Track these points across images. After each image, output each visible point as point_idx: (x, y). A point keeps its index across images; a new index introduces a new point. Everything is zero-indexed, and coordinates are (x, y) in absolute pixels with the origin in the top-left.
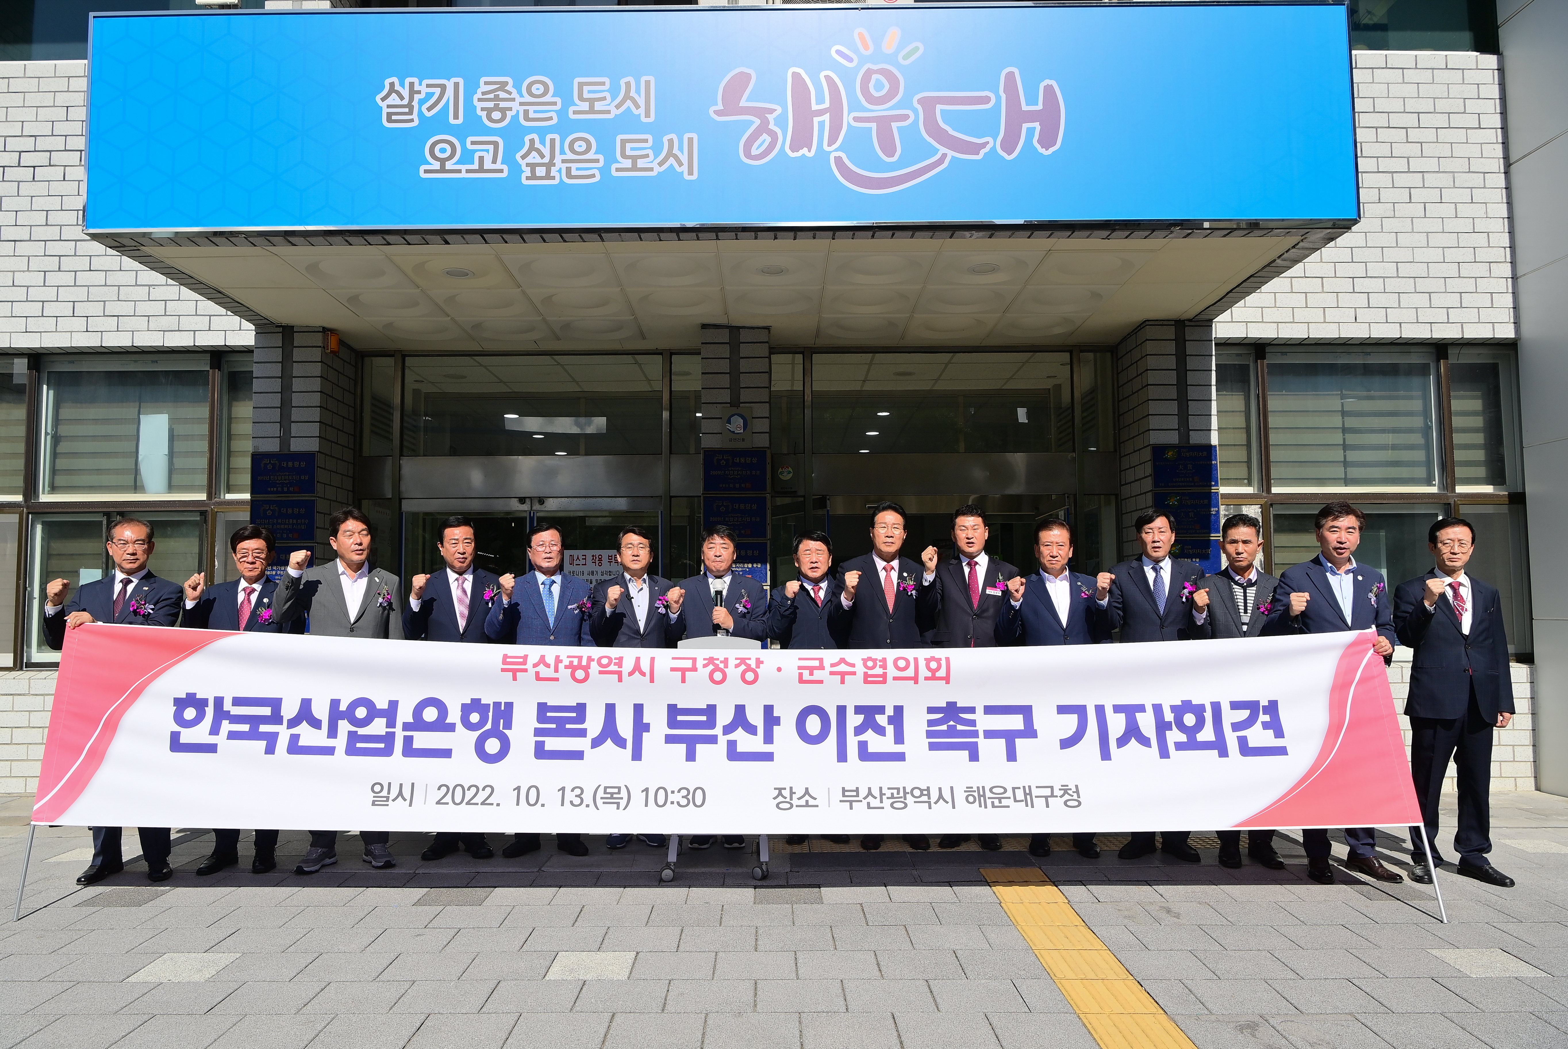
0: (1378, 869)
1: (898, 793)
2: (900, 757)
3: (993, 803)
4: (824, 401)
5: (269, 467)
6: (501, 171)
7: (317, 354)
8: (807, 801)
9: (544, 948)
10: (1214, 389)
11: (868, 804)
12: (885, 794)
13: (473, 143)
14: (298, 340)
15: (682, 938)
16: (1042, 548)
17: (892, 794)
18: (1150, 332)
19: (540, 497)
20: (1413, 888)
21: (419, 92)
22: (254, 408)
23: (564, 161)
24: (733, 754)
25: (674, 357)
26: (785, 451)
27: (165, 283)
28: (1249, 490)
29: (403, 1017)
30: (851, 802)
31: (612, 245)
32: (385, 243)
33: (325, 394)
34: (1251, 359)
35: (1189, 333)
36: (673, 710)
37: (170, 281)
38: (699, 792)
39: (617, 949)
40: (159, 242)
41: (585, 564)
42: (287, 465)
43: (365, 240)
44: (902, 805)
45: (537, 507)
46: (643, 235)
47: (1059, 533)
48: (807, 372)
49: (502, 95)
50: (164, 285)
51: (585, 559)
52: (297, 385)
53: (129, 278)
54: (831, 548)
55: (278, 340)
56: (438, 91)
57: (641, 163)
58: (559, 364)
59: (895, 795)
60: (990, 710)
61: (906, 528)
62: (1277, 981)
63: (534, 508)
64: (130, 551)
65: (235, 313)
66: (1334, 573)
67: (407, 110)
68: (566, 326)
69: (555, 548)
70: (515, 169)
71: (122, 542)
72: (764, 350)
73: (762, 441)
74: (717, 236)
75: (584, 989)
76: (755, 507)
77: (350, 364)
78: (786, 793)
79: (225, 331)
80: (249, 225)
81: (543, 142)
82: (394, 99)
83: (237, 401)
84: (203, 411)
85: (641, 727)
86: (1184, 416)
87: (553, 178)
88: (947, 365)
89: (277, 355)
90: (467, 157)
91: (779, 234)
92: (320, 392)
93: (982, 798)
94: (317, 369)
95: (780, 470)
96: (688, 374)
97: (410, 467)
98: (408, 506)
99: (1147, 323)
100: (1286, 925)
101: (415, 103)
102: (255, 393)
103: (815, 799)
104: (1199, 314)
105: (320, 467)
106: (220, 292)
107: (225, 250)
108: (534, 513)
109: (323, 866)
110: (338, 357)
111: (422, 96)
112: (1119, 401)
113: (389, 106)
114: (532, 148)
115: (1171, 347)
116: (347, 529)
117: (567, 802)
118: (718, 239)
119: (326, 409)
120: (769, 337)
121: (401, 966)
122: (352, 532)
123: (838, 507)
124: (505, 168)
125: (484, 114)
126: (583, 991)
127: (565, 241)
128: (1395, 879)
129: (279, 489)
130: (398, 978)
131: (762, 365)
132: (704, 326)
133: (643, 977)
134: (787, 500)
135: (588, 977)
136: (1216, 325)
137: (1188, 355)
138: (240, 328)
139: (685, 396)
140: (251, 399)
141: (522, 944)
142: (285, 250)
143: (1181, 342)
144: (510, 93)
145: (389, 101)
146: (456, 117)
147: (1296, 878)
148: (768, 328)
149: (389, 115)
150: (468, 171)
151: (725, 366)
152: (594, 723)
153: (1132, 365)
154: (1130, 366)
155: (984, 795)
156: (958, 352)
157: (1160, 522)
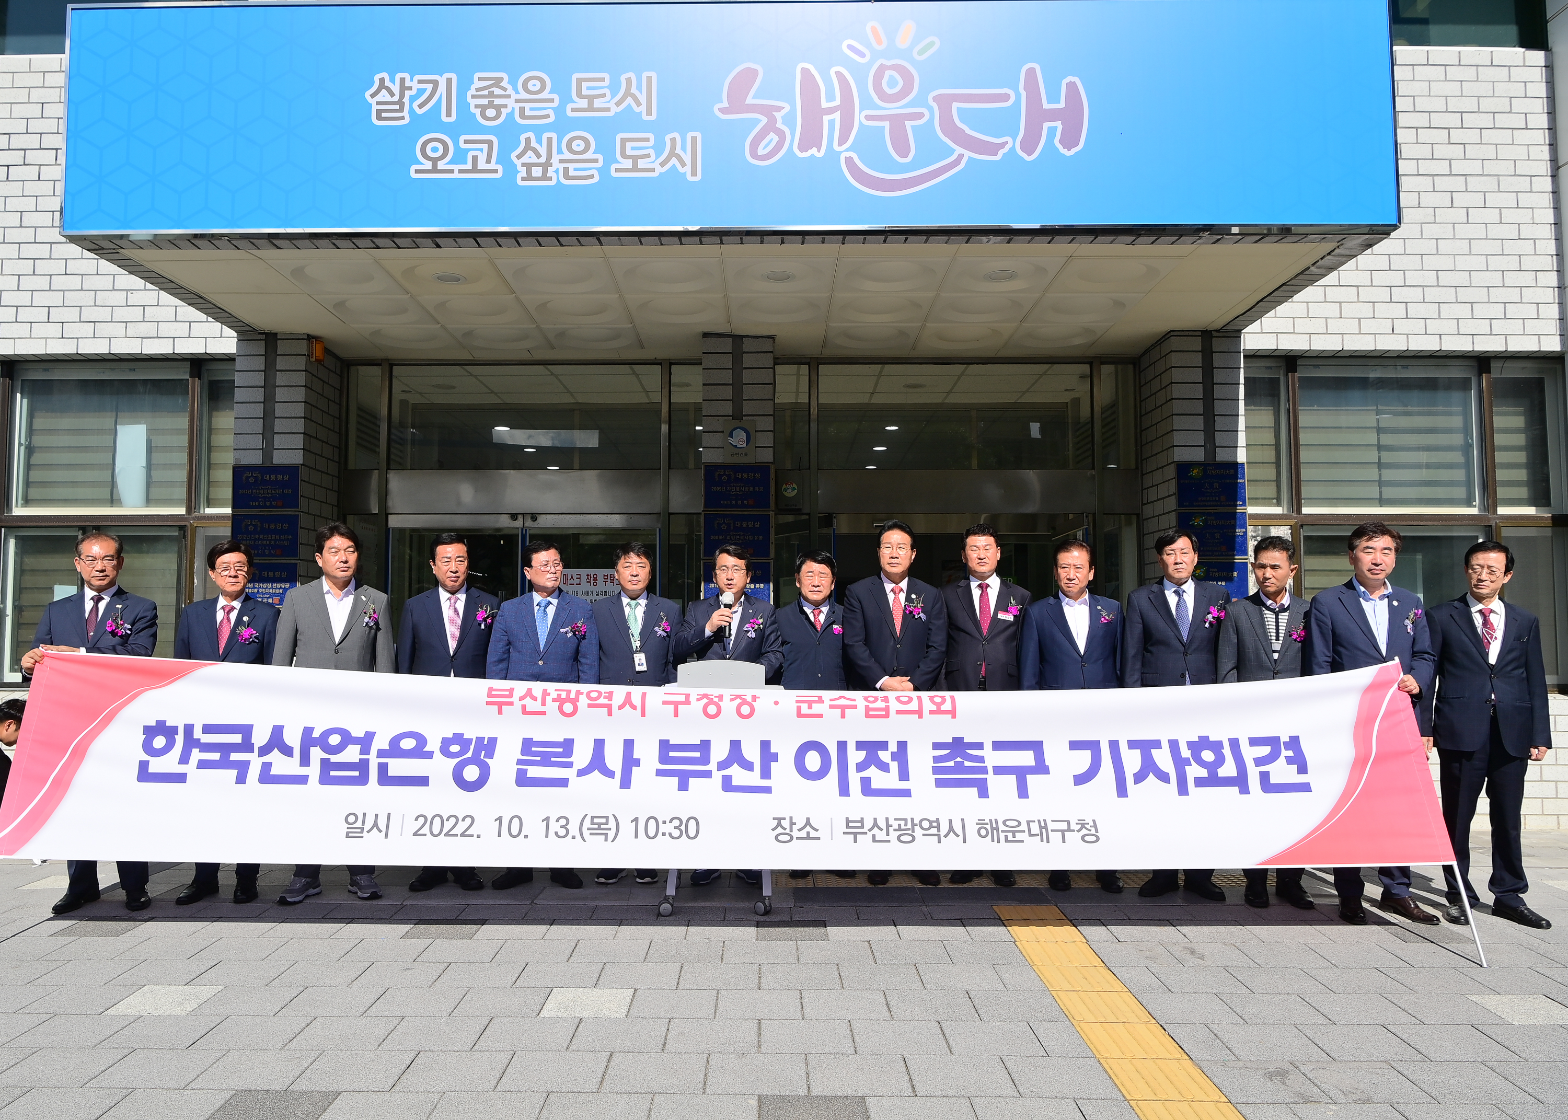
0: (1414, 909)
1: (906, 825)
3: (1006, 837)
4: (830, 414)
8: (808, 833)
10: (1242, 404)
11: (874, 836)
12: (891, 826)
16: (1059, 569)
17: (900, 825)
18: (1175, 343)
20: (1451, 931)
28: (1278, 510)
34: (1282, 372)
35: (1217, 345)
38: (692, 822)
44: (910, 838)
47: (1078, 555)
48: (812, 383)
54: (835, 573)
59: (903, 827)
62: (1308, 1026)
64: (99, 568)
66: (1367, 599)
71: (90, 558)
78: (786, 824)
86: (1210, 431)
88: (960, 376)
93: (995, 831)
99: (1172, 334)
100: (1317, 968)
104: (1227, 324)
109: (307, 897)
112: (1141, 416)
115: (1197, 359)
116: (332, 546)
117: (551, 833)
122: (337, 549)
123: (844, 525)
128: (1430, 920)
131: (766, 376)
136: (1244, 336)
137: (1216, 368)
143: (1207, 353)
147: (1327, 919)
153: (1156, 377)
154: (1154, 379)
155: (997, 828)
156: (972, 364)
157: (1182, 543)
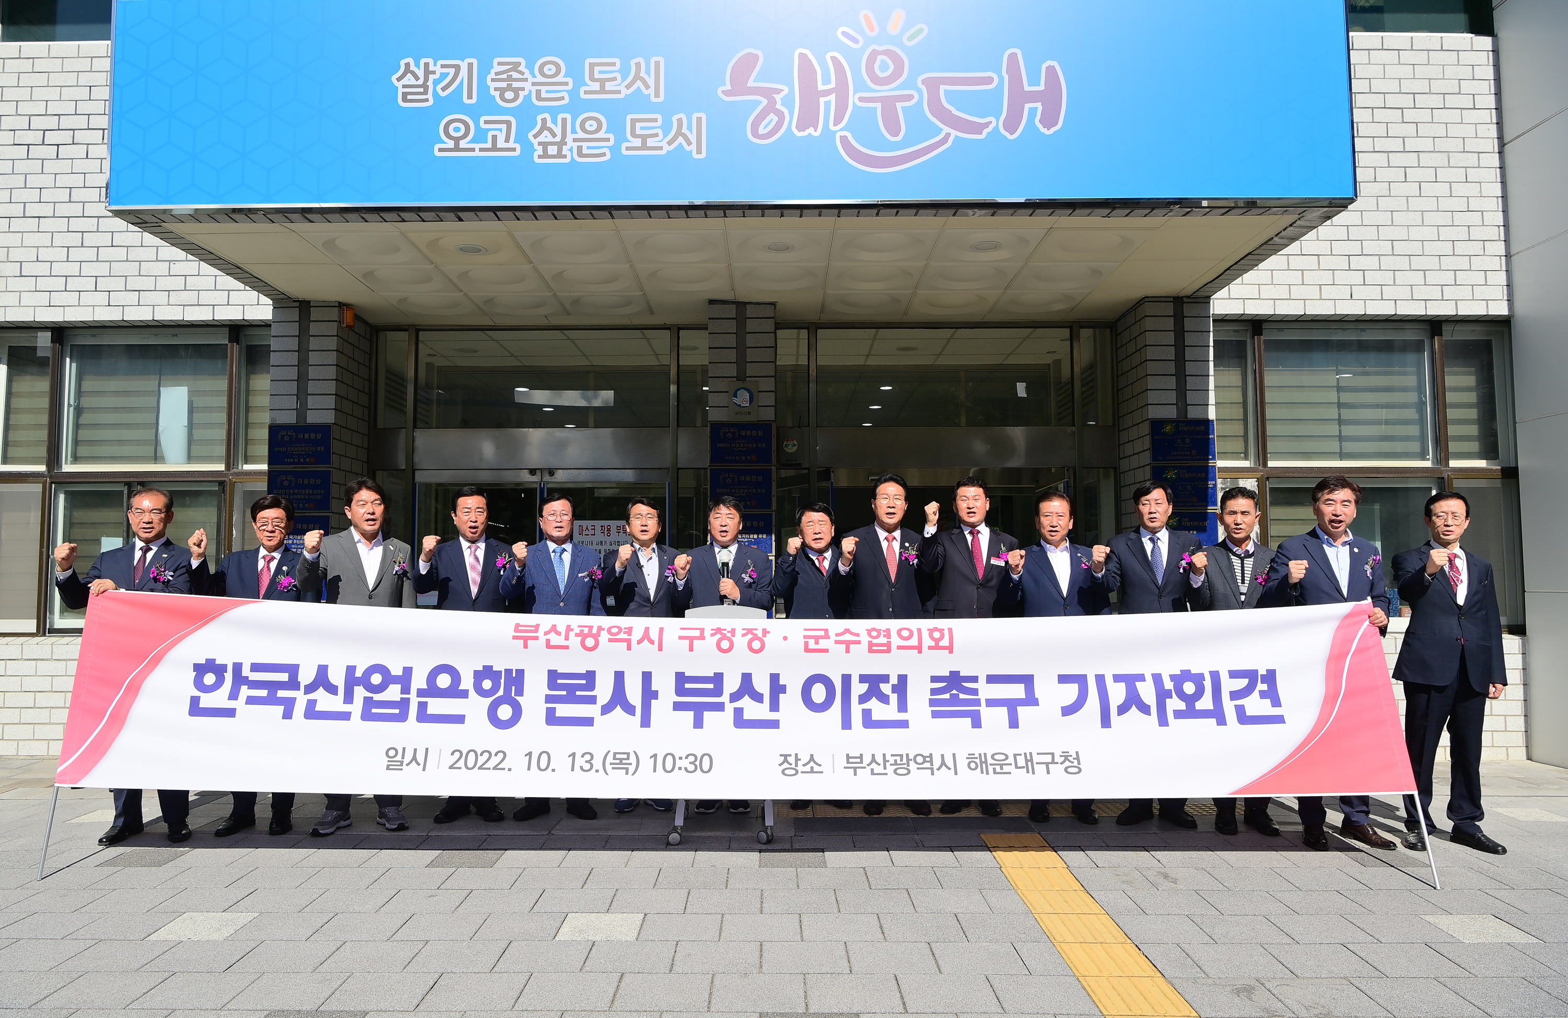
0: (1373, 836)
1: (902, 759)
2: (904, 724)
3: (994, 769)
4: (829, 375)
5: (286, 438)
6: (514, 150)
7: (332, 329)
8: (812, 768)
9: (554, 910)
10: (1211, 364)
11: (872, 770)
12: (888, 760)
13: (486, 122)
14: (314, 314)
15: (689, 900)
16: (1042, 518)
17: (896, 760)
18: (1148, 309)
19: (550, 469)
21: (434, 73)
22: (270, 381)
23: (575, 140)
24: (740, 721)
25: (681, 332)
26: (789, 424)
27: (185, 259)
28: (1246, 464)
29: (417, 975)
30: (855, 769)
31: (623, 223)
32: (401, 220)
33: (341, 367)
34: (1248, 336)
35: (1188, 310)
36: (681, 678)
37: (190, 257)
38: (706, 758)
39: (625, 911)
40: (180, 219)
41: (594, 535)
42: (303, 437)
43: (381, 217)
44: (905, 771)
45: (547, 478)
46: (652, 213)
47: (1058, 504)
48: (812, 346)
49: (515, 75)
50: (185, 261)
51: (594, 529)
52: (313, 358)
53: (150, 254)
54: (833, 518)
55: (295, 315)
56: (452, 71)
57: (650, 142)
58: (569, 339)
59: (899, 761)
60: (992, 679)
61: (907, 499)
62: (1273, 945)
63: (544, 479)
64: (146, 520)
65: (253, 288)
66: (1331, 545)
67: (422, 90)
68: (576, 302)
69: (566, 518)
70: (528, 148)
71: (139, 511)
72: (769, 325)
73: (768, 415)
74: (725, 213)
75: (593, 949)
76: (760, 479)
77: (365, 338)
78: (792, 760)
79: (244, 305)
80: (267, 202)
81: (554, 122)
82: (409, 79)
83: (254, 373)
84: (221, 384)
85: (649, 695)
86: (1182, 390)
87: (565, 156)
88: (949, 340)
89: (294, 329)
90: (481, 136)
91: (786, 212)
92: (336, 365)
93: (984, 765)
94: (333, 343)
95: (785, 443)
96: (695, 348)
97: (424, 440)
98: (420, 477)
99: (1146, 300)
100: (1282, 891)
101: (430, 83)
102: (272, 366)
103: (820, 765)
104: (1197, 291)
105: (335, 439)
106: (239, 268)
107: (245, 226)
108: (544, 484)
109: (338, 828)
110: (353, 331)
111: (437, 76)
112: (1118, 376)
113: (404, 86)
114: (544, 127)
115: (1170, 324)
116: (360, 499)
118: (725, 216)
119: (342, 382)
120: (775, 313)
121: (415, 926)
122: (365, 501)
123: (842, 479)
124: (518, 146)
125: (497, 94)
126: (592, 952)
127: (576, 218)
128: (1389, 846)
129: (296, 460)
130: (411, 938)
131: (768, 340)
132: (712, 302)
133: (651, 938)
134: (792, 473)
135: (597, 938)
136: (1213, 302)
137: (1187, 331)
138: (258, 303)
139: (692, 370)
140: (268, 372)
141: (532, 905)
142: (302, 227)
143: (1179, 318)
144: (523, 73)
145: (405, 81)
146: (470, 96)
147: (1292, 845)
148: (773, 304)
149: (405, 95)
150: (481, 150)
151: (732, 341)
152: (604, 690)
153: (1131, 340)
154: (1129, 342)
155: (986, 762)
156: (960, 328)
157: (1158, 494)
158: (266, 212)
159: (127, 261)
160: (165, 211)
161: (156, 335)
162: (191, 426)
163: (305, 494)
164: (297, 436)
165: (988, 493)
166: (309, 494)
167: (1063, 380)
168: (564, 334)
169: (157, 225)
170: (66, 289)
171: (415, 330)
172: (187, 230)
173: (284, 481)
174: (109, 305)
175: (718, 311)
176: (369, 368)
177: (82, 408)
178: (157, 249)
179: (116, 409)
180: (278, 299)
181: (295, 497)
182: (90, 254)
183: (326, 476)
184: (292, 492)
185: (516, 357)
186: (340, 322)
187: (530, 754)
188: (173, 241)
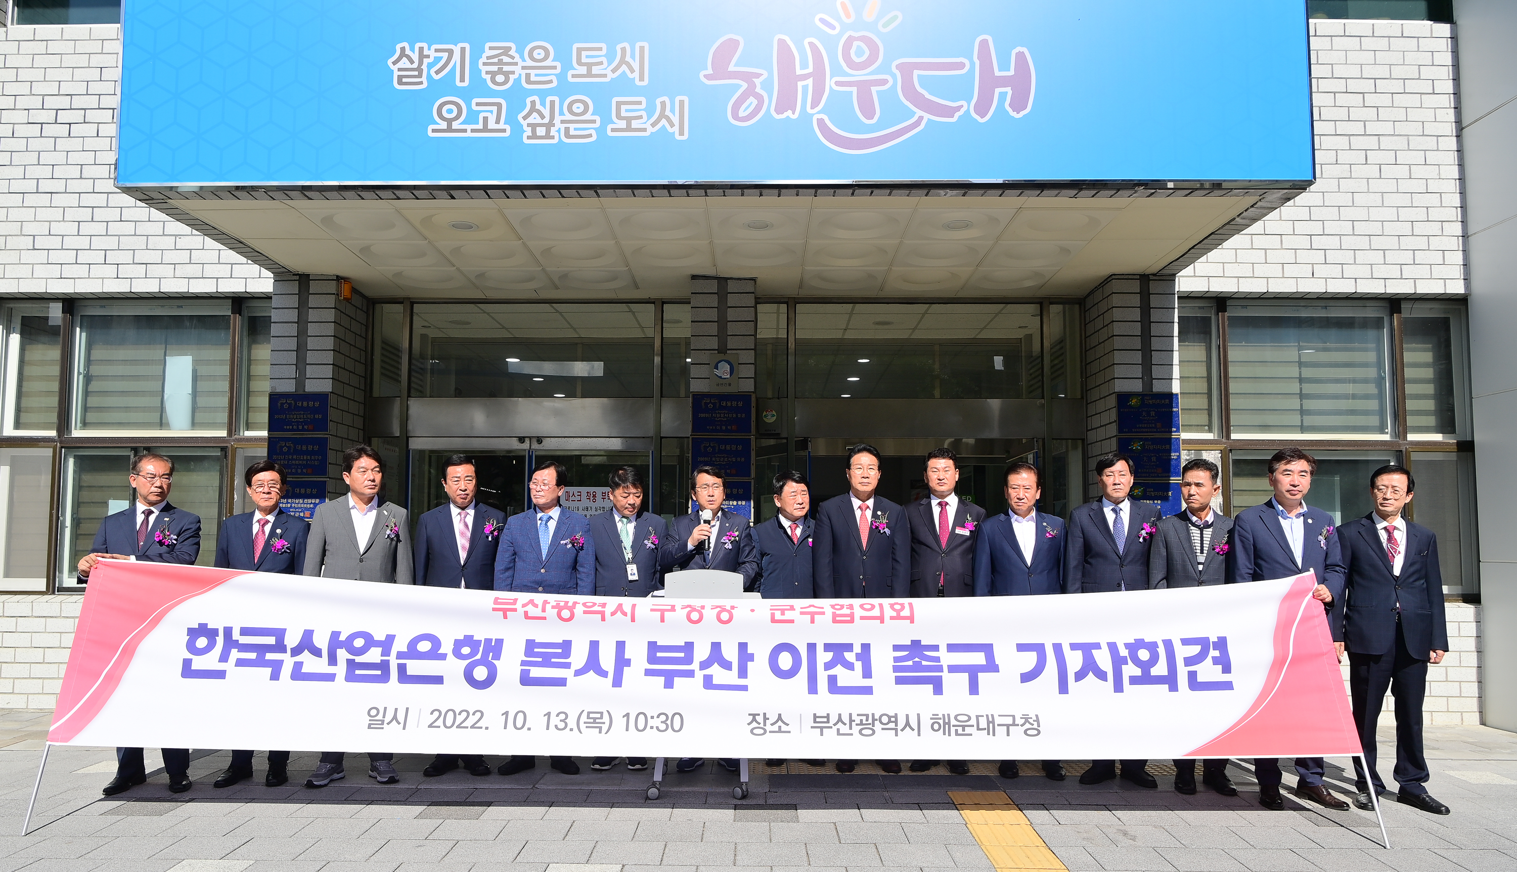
0: (1328, 797)
1: (867, 720)
2: (868, 691)
3: (957, 730)
4: (807, 347)
5: (286, 406)
6: (504, 131)
7: (331, 301)
8: (780, 727)
9: (536, 860)
10: (1176, 339)
11: (838, 730)
12: (854, 721)
13: (478, 104)
14: (314, 287)
15: (666, 852)
16: (1010, 490)
17: (861, 720)
18: (1115, 285)
19: (538, 437)
20: (1359, 816)
21: (428, 56)
22: (272, 351)
23: (563, 122)
24: (709, 686)
25: (665, 305)
26: (769, 395)
27: (190, 233)
28: (1210, 436)
30: (822, 728)
31: (611, 201)
32: (395, 197)
33: (338, 338)
34: (1213, 311)
35: (1154, 287)
36: (653, 647)
37: (195, 232)
38: (677, 717)
39: (604, 861)
40: (185, 196)
41: (580, 500)
42: (302, 405)
43: (379, 194)
44: (871, 732)
45: (535, 445)
46: (636, 191)
47: (1027, 476)
48: (791, 320)
49: (506, 59)
50: (190, 235)
51: (581, 495)
52: (312, 329)
53: (156, 229)
55: (294, 287)
56: (445, 56)
57: (635, 124)
58: (557, 311)
59: (864, 722)
60: (953, 648)
61: (881, 469)
63: (533, 447)
65: (255, 262)
66: (1285, 517)
67: (416, 73)
68: (565, 276)
69: (552, 485)
70: (517, 129)
71: (143, 475)
72: (751, 300)
73: (748, 385)
74: (706, 193)
76: (740, 448)
77: (362, 310)
78: (760, 719)
79: (246, 278)
80: (269, 180)
81: (543, 104)
82: (404, 63)
83: (256, 343)
84: (225, 354)
85: (622, 662)
86: (1147, 365)
87: (553, 137)
88: (924, 315)
89: (294, 301)
90: (472, 117)
91: (765, 191)
92: (334, 336)
93: (947, 726)
94: (330, 315)
95: (764, 413)
96: (678, 321)
97: (417, 407)
98: (416, 444)
99: (1113, 277)
100: (1237, 849)
101: (424, 67)
102: (273, 337)
103: (788, 725)
104: (1163, 268)
105: (332, 407)
106: (241, 243)
107: (246, 203)
108: (532, 452)
109: (332, 781)
110: (351, 303)
111: (431, 60)
112: (1086, 351)
113: (399, 70)
114: (533, 109)
115: (1136, 300)
116: (360, 465)
117: (552, 726)
118: (706, 195)
119: (339, 352)
120: (755, 287)
122: (365, 468)
123: (819, 448)
124: (508, 128)
125: (488, 77)
127: (563, 196)
128: (1341, 806)
129: (295, 427)
131: (748, 314)
132: (694, 277)
134: (771, 442)
136: (1179, 279)
137: (1152, 308)
138: (260, 276)
139: (676, 342)
140: (269, 342)
141: (515, 855)
142: (302, 204)
143: (1145, 295)
144: (513, 58)
145: (400, 65)
146: (462, 80)
147: (1248, 804)
148: (754, 280)
149: (400, 78)
150: (472, 131)
151: (713, 314)
152: (579, 657)
153: (1099, 316)
154: (1097, 317)
155: (949, 723)
156: (934, 304)
157: (1121, 466)
158: (267, 189)
159: (135, 235)
160: (171, 188)
161: (162, 306)
162: (195, 394)
163: (304, 460)
164: (296, 404)
165: (959, 465)
166: (307, 460)
167: (1034, 354)
168: (553, 307)
169: (163, 201)
170: (76, 261)
171: (410, 303)
172: (193, 206)
173: (284, 447)
174: (118, 278)
175: (700, 286)
176: (366, 338)
177: (91, 376)
178: (164, 223)
179: (123, 377)
180: (279, 273)
181: (293, 462)
182: (100, 228)
183: (323, 444)
184: (290, 457)
185: (506, 329)
186: (337, 294)
187: (506, 713)
188: (178, 217)
